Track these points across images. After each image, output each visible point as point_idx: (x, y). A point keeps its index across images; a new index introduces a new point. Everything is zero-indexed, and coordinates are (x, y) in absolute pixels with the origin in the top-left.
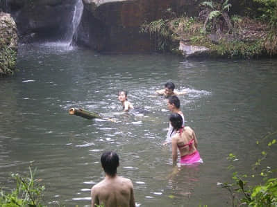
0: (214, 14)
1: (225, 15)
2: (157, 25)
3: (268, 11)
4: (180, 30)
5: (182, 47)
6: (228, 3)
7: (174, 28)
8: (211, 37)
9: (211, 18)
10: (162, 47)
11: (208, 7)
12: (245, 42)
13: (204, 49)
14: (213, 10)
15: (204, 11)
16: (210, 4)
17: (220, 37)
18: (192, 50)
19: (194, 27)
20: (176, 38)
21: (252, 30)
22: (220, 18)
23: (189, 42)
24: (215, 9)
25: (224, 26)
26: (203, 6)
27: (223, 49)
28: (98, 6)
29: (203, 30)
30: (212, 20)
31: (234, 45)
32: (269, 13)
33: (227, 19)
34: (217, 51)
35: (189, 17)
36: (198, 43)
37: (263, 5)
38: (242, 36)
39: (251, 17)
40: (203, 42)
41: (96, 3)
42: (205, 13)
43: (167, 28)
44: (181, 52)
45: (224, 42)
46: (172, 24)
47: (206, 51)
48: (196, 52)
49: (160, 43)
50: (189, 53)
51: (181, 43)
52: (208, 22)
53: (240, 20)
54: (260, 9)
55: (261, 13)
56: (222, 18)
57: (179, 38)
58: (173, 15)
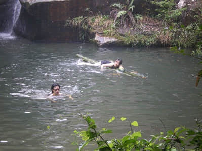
0: (121, 13)
1: (130, 14)
2: (78, 21)
3: (163, 11)
4: (96, 25)
5: (97, 38)
6: (133, 4)
7: (91, 24)
8: (120, 31)
9: (119, 16)
10: (83, 37)
11: (117, 7)
12: (145, 35)
13: (113, 40)
14: (121, 10)
15: (114, 11)
16: (118, 5)
17: (126, 31)
18: (105, 40)
19: (106, 23)
20: (93, 31)
21: (150, 26)
22: (126, 16)
23: (102, 35)
24: (123, 9)
25: (129, 23)
26: (114, 7)
27: (128, 40)
28: (31, 4)
29: (113, 25)
30: (120, 18)
31: (136, 37)
32: (163, 13)
33: (132, 17)
34: (123, 42)
35: (103, 15)
36: (109, 35)
37: (159, 7)
38: (142, 30)
39: (150, 16)
40: (114, 35)
41: (30, 2)
42: (115, 12)
43: (86, 23)
44: (96, 42)
45: (129, 35)
46: (90, 20)
47: (115, 41)
48: (108, 42)
49: (80, 35)
50: (102, 43)
51: (96, 35)
52: (117, 19)
53: (142, 18)
54: (156, 10)
55: (157, 13)
56: (128, 17)
57: (95, 31)
58: (91, 14)
